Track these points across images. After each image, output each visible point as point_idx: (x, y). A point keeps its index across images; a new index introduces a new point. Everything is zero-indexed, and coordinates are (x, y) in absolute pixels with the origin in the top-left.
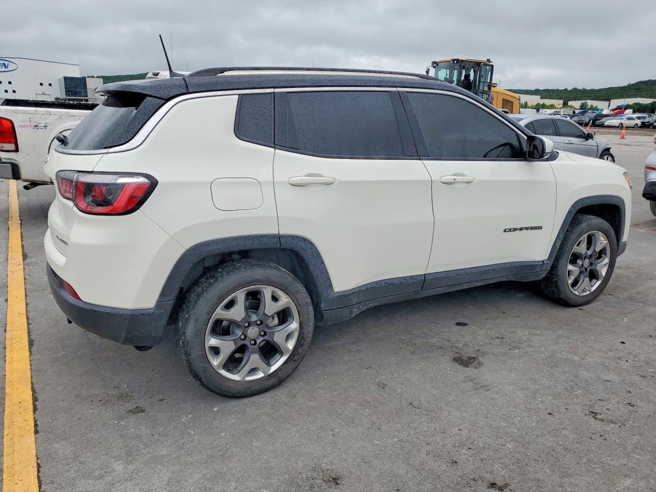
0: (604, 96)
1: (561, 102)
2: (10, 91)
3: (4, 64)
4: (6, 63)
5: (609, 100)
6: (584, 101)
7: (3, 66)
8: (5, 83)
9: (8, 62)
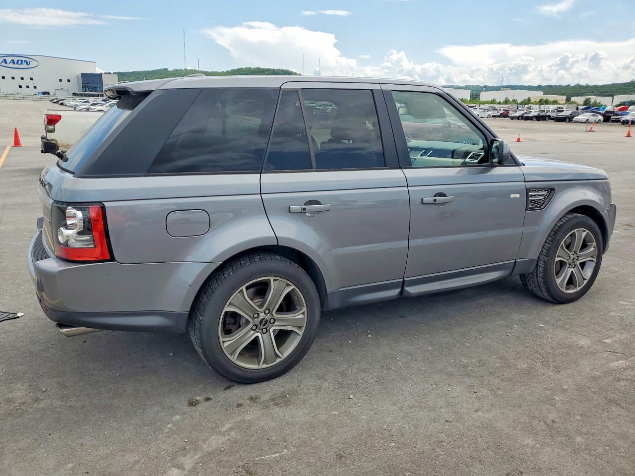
0: (607, 92)
1: (564, 97)
2: (31, 87)
3: (26, 62)
4: (28, 60)
5: (612, 95)
6: (587, 97)
7: (25, 63)
8: (27, 79)
9: (30, 60)
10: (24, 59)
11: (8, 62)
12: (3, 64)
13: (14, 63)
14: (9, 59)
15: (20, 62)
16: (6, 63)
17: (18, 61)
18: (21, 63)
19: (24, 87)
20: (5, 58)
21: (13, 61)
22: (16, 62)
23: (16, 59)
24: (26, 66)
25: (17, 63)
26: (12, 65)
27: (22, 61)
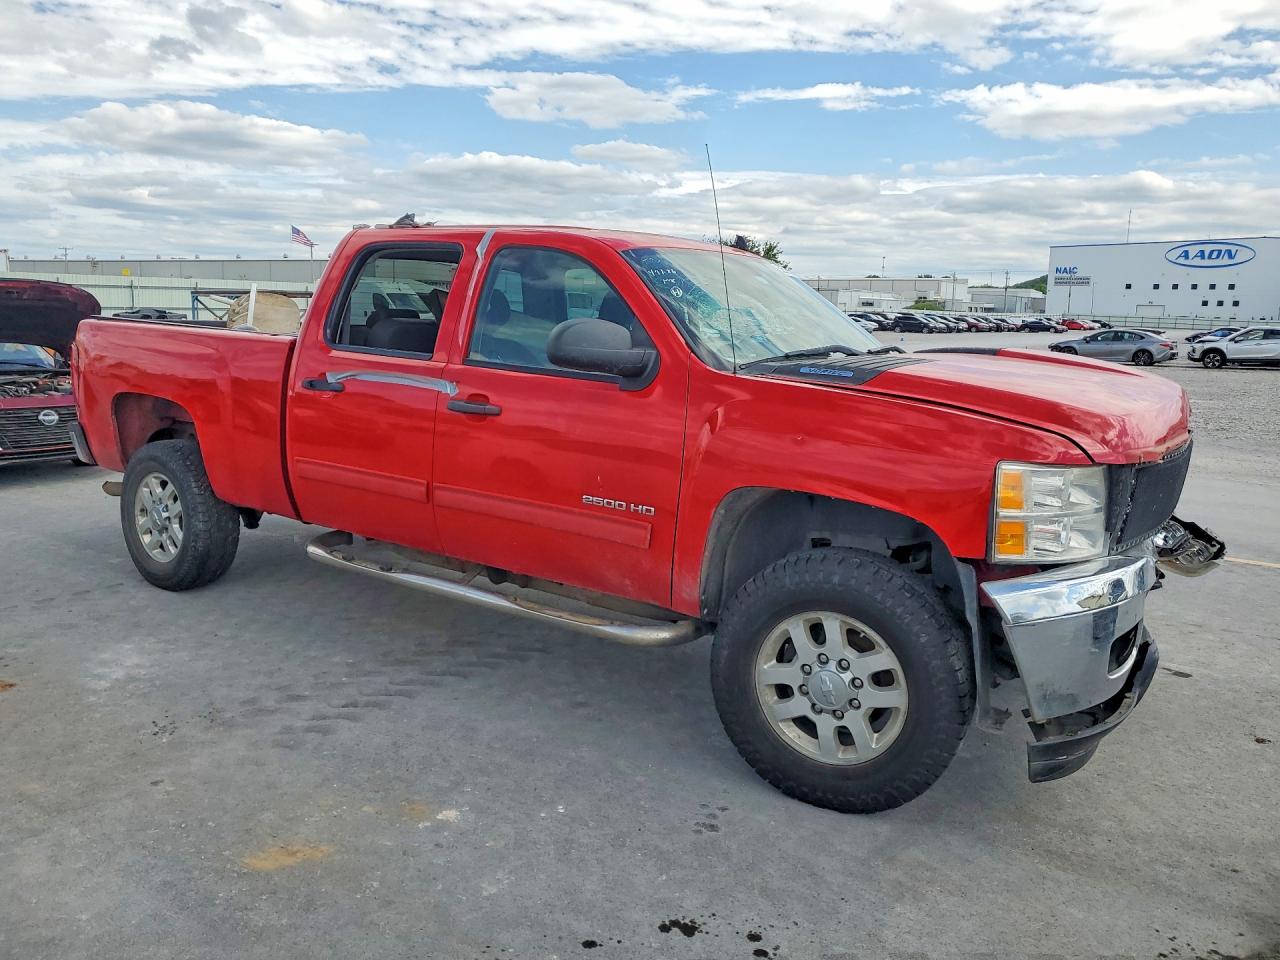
2: (1228, 303)
3: (1229, 252)
4: (1233, 249)
7: (1226, 256)
8: (1222, 287)
9: (1237, 247)
10: (1223, 248)
12: (1182, 260)
13: (1203, 257)
14: (1193, 251)
15: (1215, 255)
16: (1187, 257)
17: (1212, 252)
18: (1218, 257)
19: (1213, 303)
20: (1186, 248)
21: (1202, 252)
22: (1207, 255)
23: (1207, 249)
24: (1226, 261)
25: (1210, 257)
26: (1198, 261)
27: (1220, 251)
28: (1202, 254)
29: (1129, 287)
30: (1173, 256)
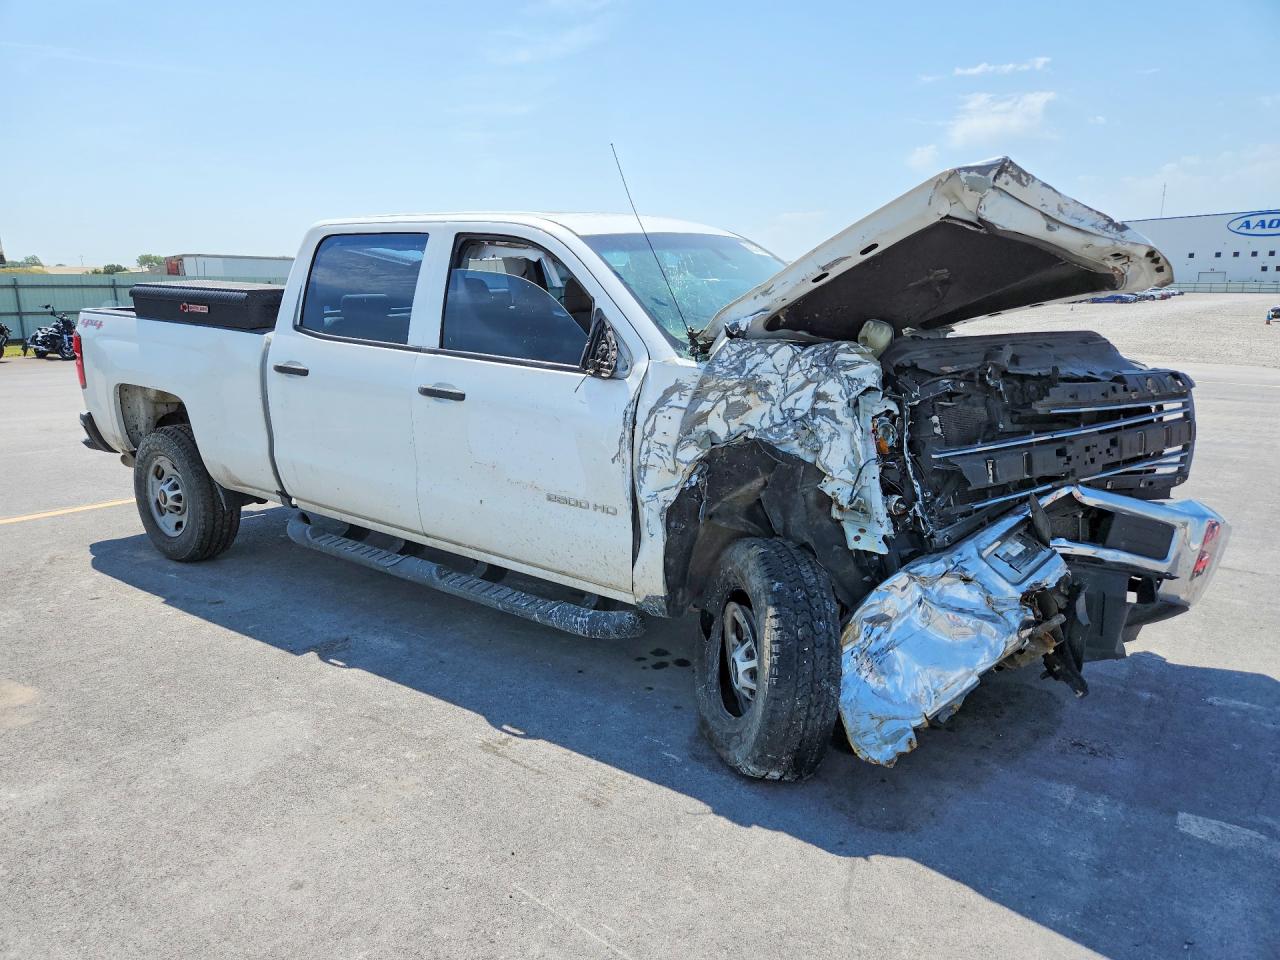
11: (1252, 225)
12: (1243, 230)
13: (1263, 226)
15: (1275, 224)
16: (1248, 226)
17: (1272, 222)
19: (1272, 268)
20: (1247, 219)
21: (1263, 222)
22: (1267, 224)
25: (1270, 226)
26: (1259, 230)
28: (1263, 224)
29: (1191, 256)
30: (1235, 226)
